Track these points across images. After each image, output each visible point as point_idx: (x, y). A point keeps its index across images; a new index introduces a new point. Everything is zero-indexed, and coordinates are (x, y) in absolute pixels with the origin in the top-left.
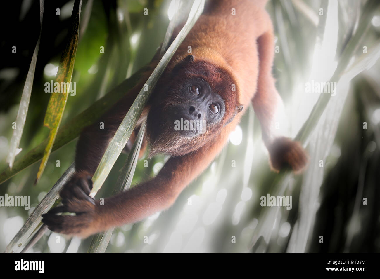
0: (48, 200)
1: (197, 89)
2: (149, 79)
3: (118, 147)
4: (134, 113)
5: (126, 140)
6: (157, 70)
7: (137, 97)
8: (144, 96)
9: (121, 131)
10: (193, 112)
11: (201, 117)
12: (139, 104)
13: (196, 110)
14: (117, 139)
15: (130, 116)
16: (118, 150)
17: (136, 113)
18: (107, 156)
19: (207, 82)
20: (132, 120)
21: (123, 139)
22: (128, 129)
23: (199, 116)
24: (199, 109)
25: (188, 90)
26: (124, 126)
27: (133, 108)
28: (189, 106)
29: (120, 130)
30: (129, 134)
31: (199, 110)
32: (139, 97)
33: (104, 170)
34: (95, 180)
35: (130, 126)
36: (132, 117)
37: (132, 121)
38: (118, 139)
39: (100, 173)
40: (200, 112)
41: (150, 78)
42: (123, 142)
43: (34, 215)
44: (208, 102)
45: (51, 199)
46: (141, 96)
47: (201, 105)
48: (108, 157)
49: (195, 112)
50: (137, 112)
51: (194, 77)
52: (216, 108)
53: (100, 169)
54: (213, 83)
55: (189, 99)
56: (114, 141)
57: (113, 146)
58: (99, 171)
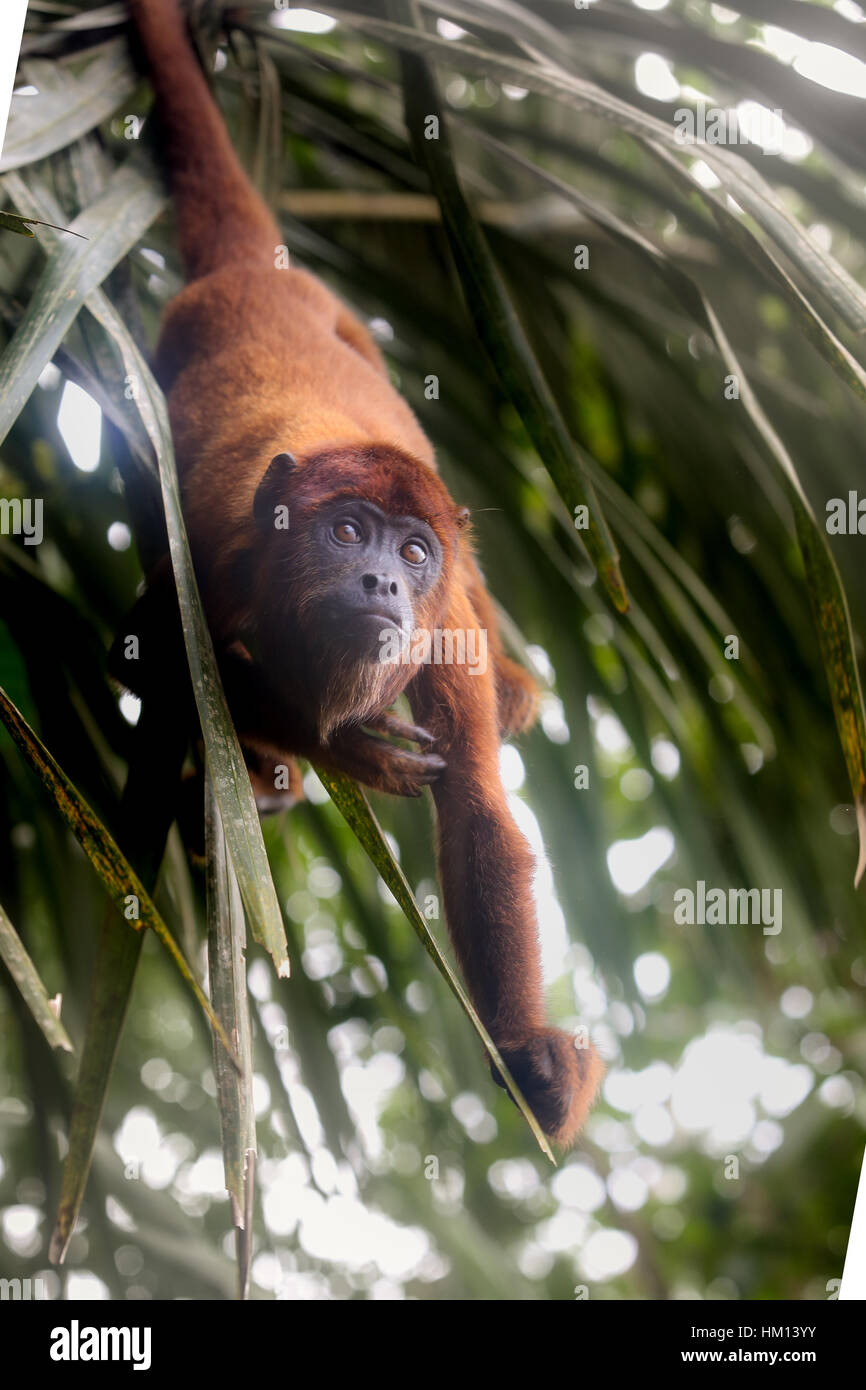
0: (227, 1018)
1: (350, 529)
2: (185, 636)
3: (247, 828)
4: (217, 729)
5: (250, 798)
6: (185, 603)
7: (196, 693)
8: (205, 677)
9: (226, 790)
10: (377, 588)
11: (399, 588)
12: (212, 703)
13: (381, 578)
14: (231, 814)
15: (215, 743)
16: (253, 833)
17: (220, 727)
18: (242, 865)
19: (363, 498)
20: (226, 747)
21: (243, 804)
22: (235, 774)
23: (394, 588)
24: (383, 571)
25: (331, 543)
26: (222, 773)
27: (208, 721)
28: (357, 579)
29: (219, 789)
30: (245, 781)
31: (384, 575)
32: (198, 688)
33: (262, 899)
34: (262, 935)
35: (233, 764)
36: (220, 741)
37: (228, 751)
38: (234, 812)
39: (260, 912)
40: (391, 580)
41: (185, 630)
42: (249, 808)
43: (224, 1073)
44: (391, 546)
45: (228, 1009)
46: (200, 684)
47: (380, 559)
48: (246, 867)
49: (380, 586)
50: (221, 723)
51: (324, 504)
52: (416, 548)
53: (251, 904)
54: (378, 494)
55: (346, 561)
56: (230, 823)
57: (236, 834)
58: (253, 909)
